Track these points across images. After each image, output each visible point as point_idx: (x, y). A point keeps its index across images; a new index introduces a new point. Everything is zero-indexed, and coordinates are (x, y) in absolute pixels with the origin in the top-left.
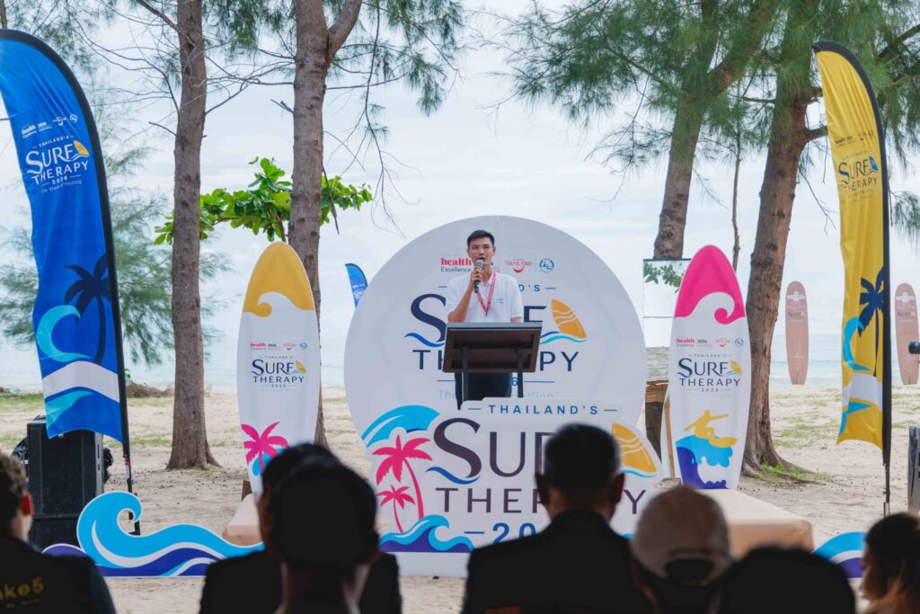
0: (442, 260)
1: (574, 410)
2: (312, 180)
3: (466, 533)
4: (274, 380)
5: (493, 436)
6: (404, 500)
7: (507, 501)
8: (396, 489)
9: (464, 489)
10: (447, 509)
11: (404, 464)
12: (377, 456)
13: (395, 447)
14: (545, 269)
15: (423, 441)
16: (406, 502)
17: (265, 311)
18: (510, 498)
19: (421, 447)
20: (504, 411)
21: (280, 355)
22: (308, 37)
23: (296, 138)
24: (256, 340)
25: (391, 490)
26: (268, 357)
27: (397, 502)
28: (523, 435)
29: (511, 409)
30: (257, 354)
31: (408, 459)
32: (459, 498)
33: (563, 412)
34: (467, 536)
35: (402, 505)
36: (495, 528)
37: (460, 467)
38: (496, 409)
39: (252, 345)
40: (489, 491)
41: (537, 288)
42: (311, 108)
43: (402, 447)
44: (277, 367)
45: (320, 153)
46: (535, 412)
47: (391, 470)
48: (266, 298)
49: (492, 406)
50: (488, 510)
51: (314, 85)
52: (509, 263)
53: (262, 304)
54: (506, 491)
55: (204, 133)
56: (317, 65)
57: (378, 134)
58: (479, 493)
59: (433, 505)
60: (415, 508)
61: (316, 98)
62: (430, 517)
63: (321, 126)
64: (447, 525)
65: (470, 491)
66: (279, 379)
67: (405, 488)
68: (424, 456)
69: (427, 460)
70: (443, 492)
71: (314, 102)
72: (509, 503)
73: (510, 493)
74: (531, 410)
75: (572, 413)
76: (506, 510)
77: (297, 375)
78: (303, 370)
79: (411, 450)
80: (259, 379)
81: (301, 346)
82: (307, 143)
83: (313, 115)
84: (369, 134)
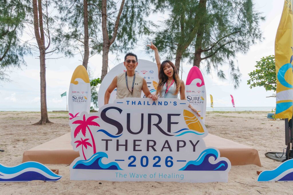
0: (124, 70)
1: (166, 103)
2: (106, 68)
3: (116, 160)
4: (78, 101)
5: (129, 115)
6: (87, 145)
7: (135, 145)
8: (83, 140)
9: (114, 140)
10: (107, 149)
11: (87, 128)
12: (74, 124)
13: (82, 120)
14: (151, 73)
15: (96, 117)
16: (88, 146)
17: (76, 83)
18: (136, 144)
19: (94, 120)
20: (134, 104)
21: (80, 95)
22: (105, 41)
23: (103, 60)
24: (74, 90)
25: (81, 140)
26: (76, 95)
27: (83, 146)
28: (142, 115)
29: (137, 103)
30: (74, 94)
31: (88, 126)
32: (112, 144)
33: (161, 104)
34: (116, 162)
35: (86, 147)
36: (129, 158)
37: (113, 130)
38: (130, 103)
39: (73, 92)
40: (126, 141)
41: (149, 78)
42: (106, 54)
43: (86, 120)
44: (79, 98)
45: (107, 63)
46: (148, 104)
47: (81, 131)
48: (77, 80)
49: (128, 102)
50: (126, 150)
51: (106, 50)
52: (142, 71)
53: (76, 81)
54: (135, 141)
55: (88, 62)
56: (107, 46)
57: (119, 60)
58: (122, 142)
59: (100, 147)
60: (92, 148)
61: (107, 52)
62: (99, 153)
63: (108, 58)
64: (107, 157)
65: (118, 141)
66: (80, 101)
67: (87, 139)
68: (96, 124)
69: (97, 126)
70: (105, 141)
71: (106, 53)
72: (136, 147)
73: (136, 142)
74: (146, 103)
75: (165, 105)
76: (134, 150)
77: (85, 100)
78: (86, 99)
79: (90, 121)
80: (74, 101)
81: (86, 92)
82: (105, 61)
83: (106, 56)
84: (117, 60)
